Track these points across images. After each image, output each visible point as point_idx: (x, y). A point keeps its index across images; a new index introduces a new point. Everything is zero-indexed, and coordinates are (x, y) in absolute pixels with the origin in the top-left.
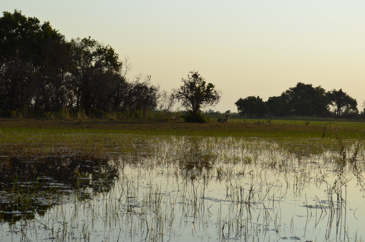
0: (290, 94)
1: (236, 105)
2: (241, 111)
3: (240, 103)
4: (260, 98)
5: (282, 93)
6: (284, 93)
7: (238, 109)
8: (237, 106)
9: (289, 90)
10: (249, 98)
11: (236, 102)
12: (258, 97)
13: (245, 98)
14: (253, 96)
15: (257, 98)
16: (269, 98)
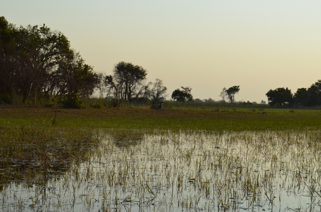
0: (319, 86)
1: (266, 96)
2: (271, 101)
3: (271, 94)
4: (289, 90)
5: (312, 85)
6: (313, 85)
7: (269, 99)
8: (268, 97)
9: (318, 82)
10: (279, 89)
11: (267, 93)
12: (287, 88)
13: (275, 89)
14: (282, 88)
15: (285, 89)
16: (298, 89)
